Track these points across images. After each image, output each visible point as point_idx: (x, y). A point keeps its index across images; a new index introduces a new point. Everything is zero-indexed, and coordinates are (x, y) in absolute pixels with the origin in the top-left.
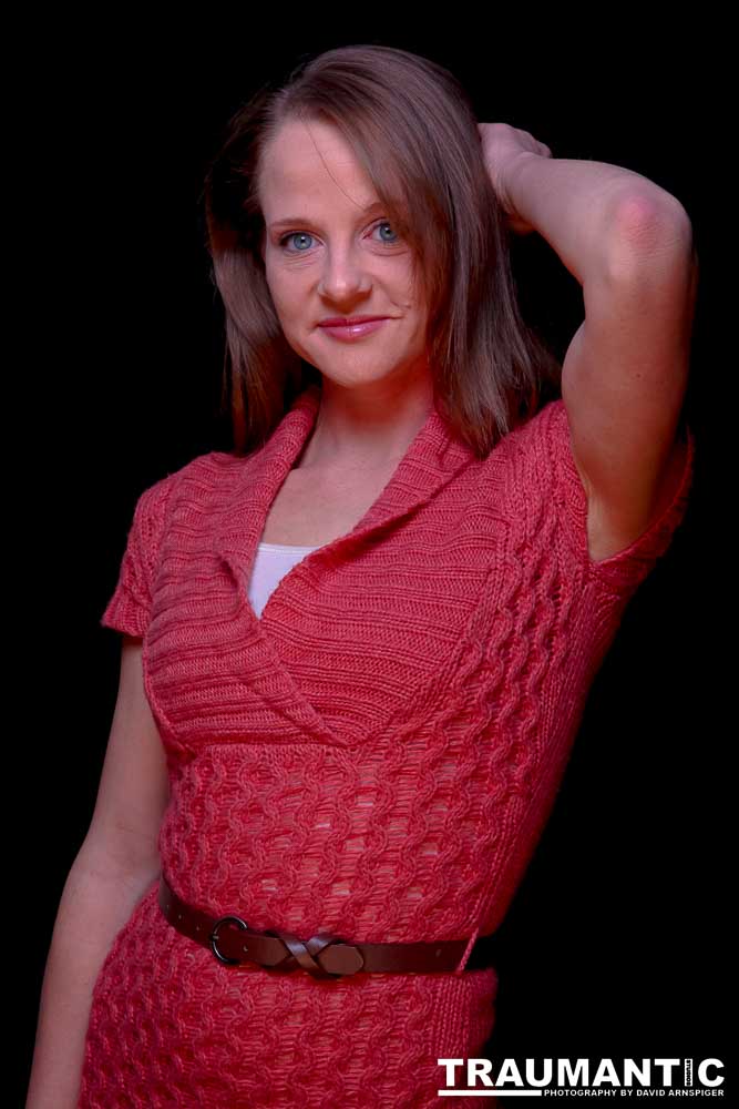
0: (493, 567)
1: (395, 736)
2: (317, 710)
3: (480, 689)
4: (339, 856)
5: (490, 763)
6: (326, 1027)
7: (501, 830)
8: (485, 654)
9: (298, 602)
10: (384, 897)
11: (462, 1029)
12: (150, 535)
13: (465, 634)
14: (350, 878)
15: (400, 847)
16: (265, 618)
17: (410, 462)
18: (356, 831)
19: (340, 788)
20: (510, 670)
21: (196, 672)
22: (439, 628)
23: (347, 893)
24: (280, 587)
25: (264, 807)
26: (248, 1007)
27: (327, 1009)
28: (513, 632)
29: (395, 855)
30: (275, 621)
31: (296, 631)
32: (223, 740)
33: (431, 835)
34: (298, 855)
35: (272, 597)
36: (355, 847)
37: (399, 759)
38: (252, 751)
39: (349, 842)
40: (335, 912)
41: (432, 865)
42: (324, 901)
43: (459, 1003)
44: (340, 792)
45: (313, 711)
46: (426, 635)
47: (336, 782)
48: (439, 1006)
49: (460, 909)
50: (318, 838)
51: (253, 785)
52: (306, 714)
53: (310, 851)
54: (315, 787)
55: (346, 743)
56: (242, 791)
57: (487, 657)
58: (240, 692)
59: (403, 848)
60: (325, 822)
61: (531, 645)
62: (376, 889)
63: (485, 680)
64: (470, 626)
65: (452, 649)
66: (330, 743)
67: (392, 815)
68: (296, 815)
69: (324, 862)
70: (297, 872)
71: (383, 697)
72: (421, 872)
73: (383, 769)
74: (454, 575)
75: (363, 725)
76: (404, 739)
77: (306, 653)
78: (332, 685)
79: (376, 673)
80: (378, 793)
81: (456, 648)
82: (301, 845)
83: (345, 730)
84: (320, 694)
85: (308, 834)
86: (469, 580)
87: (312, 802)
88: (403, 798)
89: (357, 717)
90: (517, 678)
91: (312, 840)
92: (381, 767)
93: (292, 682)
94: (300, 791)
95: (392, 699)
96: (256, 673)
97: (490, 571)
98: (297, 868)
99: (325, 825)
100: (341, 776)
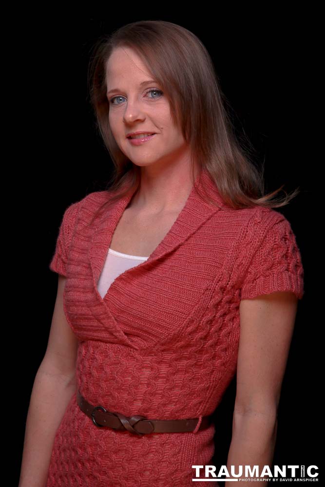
2: (126, 334)
3: (197, 336)
4: (136, 391)
5: (202, 360)
6: (135, 457)
7: (210, 383)
9: (122, 289)
10: (157, 406)
11: (194, 457)
13: (190, 315)
14: (141, 399)
17: (179, 222)
18: (142, 382)
19: (135, 364)
20: (212, 329)
21: (80, 312)
22: (178, 312)
23: (140, 404)
24: (115, 281)
25: (105, 368)
26: (103, 447)
27: (134, 450)
28: (215, 316)
29: (161, 392)
30: (112, 296)
32: (93, 340)
33: (177, 384)
34: (118, 389)
35: (112, 285)
36: (143, 389)
37: (161, 357)
38: (103, 345)
39: (140, 385)
40: (136, 412)
41: (178, 395)
42: (131, 407)
43: (193, 445)
44: (135, 366)
45: (124, 334)
46: (173, 314)
47: (133, 362)
48: (184, 447)
49: (192, 410)
50: (126, 383)
51: (101, 358)
52: (121, 335)
53: (123, 388)
54: (124, 363)
56: (96, 359)
57: (201, 325)
58: (95, 323)
59: (164, 389)
60: (129, 377)
61: (224, 321)
62: (153, 404)
63: (199, 332)
64: (193, 312)
65: (184, 321)
66: (132, 347)
67: (159, 377)
68: (117, 373)
69: (129, 393)
70: (119, 395)
71: (153, 335)
72: (174, 398)
73: (153, 360)
74: (190, 288)
75: (145, 342)
76: (163, 351)
77: (123, 312)
78: (133, 327)
79: (150, 327)
80: (152, 368)
81: (186, 320)
82: (120, 385)
83: (138, 343)
84: (128, 329)
85: (122, 381)
86: (196, 292)
87: (123, 369)
88: (163, 370)
89: (144, 339)
90: (216, 332)
91: (124, 383)
92: (153, 358)
93: (115, 321)
94: (119, 363)
95: (156, 337)
96: (101, 316)
97: (207, 289)
98: (119, 394)
99: (130, 379)
100: (136, 360)
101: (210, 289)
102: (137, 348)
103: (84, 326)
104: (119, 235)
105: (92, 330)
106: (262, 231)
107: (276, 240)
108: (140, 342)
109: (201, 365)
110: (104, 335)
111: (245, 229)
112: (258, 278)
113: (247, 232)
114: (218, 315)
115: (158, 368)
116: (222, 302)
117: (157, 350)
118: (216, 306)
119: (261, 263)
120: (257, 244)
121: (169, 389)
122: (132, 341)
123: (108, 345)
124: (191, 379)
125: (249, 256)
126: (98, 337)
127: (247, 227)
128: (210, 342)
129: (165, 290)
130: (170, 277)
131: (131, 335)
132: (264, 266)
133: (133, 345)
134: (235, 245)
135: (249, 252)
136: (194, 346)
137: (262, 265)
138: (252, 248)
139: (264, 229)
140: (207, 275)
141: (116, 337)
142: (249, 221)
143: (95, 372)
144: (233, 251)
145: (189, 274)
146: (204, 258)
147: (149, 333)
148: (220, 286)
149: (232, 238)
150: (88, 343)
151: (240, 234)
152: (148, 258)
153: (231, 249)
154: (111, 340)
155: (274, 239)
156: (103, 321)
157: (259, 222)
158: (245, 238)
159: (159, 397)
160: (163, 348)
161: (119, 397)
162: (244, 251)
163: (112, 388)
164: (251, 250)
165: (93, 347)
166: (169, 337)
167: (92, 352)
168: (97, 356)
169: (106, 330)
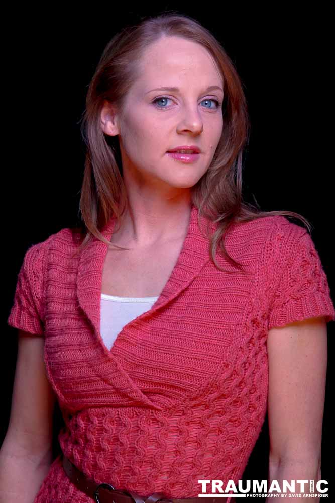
0: (240, 323)
1: (187, 406)
2: (144, 393)
3: (232, 383)
4: (162, 462)
5: (237, 414)
8: (235, 367)
9: (133, 338)
12: (35, 281)
13: (225, 358)
14: (168, 472)
15: (194, 456)
16: (115, 346)
17: (187, 251)
18: (170, 450)
20: (247, 373)
21: (78, 375)
22: (210, 356)
23: (166, 478)
24: (123, 330)
25: (120, 438)
28: (248, 357)
29: (191, 460)
30: (121, 348)
31: (132, 354)
32: (96, 407)
33: (209, 449)
35: (119, 336)
36: (171, 458)
37: (190, 416)
38: (112, 411)
39: (167, 454)
41: (210, 462)
42: (155, 483)
44: (159, 431)
45: (142, 394)
46: (204, 360)
47: (156, 426)
50: (150, 453)
51: (112, 427)
52: (139, 395)
53: (146, 460)
54: (146, 429)
55: (161, 409)
56: (106, 430)
58: (101, 385)
59: (195, 456)
61: (256, 362)
62: (182, 476)
63: (234, 379)
64: (227, 354)
65: (218, 366)
66: (152, 408)
67: (188, 441)
68: (137, 442)
69: (154, 465)
70: (140, 469)
71: (181, 389)
72: (205, 466)
73: (182, 421)
74: (218, 326)
75: (170, 400)
76: (192, 407)
77: (138, 366)
78: (152, 383)
79: (177, 379)
80: (180, 431)
81: (220, 366)
82: (141, 457)
83: (160, 401)
84: (146, 387)
85: (144, 451)
86: (226, 329)
87: (145, 436)
88: (193, 433)
89: (167, 396)
90: (250, 376)
91: (147, 454)
92: (181, 419)
93: (129, 379)
94: (138, 430)
95: (186, 391)
96: (110, 375)
97: (238, 325)
98: (140, 467)
99: (153, 447)
100: (160, 423)
101: (241, 324)
102: (159, 408)
103: (84, 391)
104: (109, 275)
105: (96, 394)
106: (288, 247)
107: (304, 256)
108: (162, 400)
109: (236, 420)
110: (114, 399)
111: (268, 247)
112: (287, 302)
113: (271, 250)
114: (251, 355)
115: (188, 430)
116: (253, 338)
117: (185, 408)
118: (248, 344)
119: (290, 283)
120: (285, 263)
121: (201, 455)
122: (152, 401)
123: (119, 410)
124: (225, 441)
125: (277, 279)
126: (105, 402)
127: (271, 244)
128: (245, 390)
129: (189, 331)
130: (191, 316)
131: (152, 393)
132: (294, 287)
133: (155, 406)
134: (260, 268)
135: (277, 273)
136: (228, 397)
137: (291, 287)
138: (279, 268)
139: (290, 244)
140: (235, 308)
141: (131, 399)
142: (271, 237)
143: (107, 444)
144: (259, 275)
145: (212, 309)
146: (226, 288)
147: (175, 387)
148: (250, 319)
149: (254, 260)
150: (88, 413)
151: (264, 254)
152: (158, 297)
153: (256, 272)
154: (125, 403)
155: (301, 254)
156: (112, 382)
157: (283, 237)
158: (269, 257)
159: (188, 466)
160: (194, 403)
161: (141, 472)
162: (270, 274)
163: (132, 462)
164: (279, 271)
165: (97, 416)
166: (202, 388)
167: (97, 421)
168: (106, 426)
169: (117, 391)
